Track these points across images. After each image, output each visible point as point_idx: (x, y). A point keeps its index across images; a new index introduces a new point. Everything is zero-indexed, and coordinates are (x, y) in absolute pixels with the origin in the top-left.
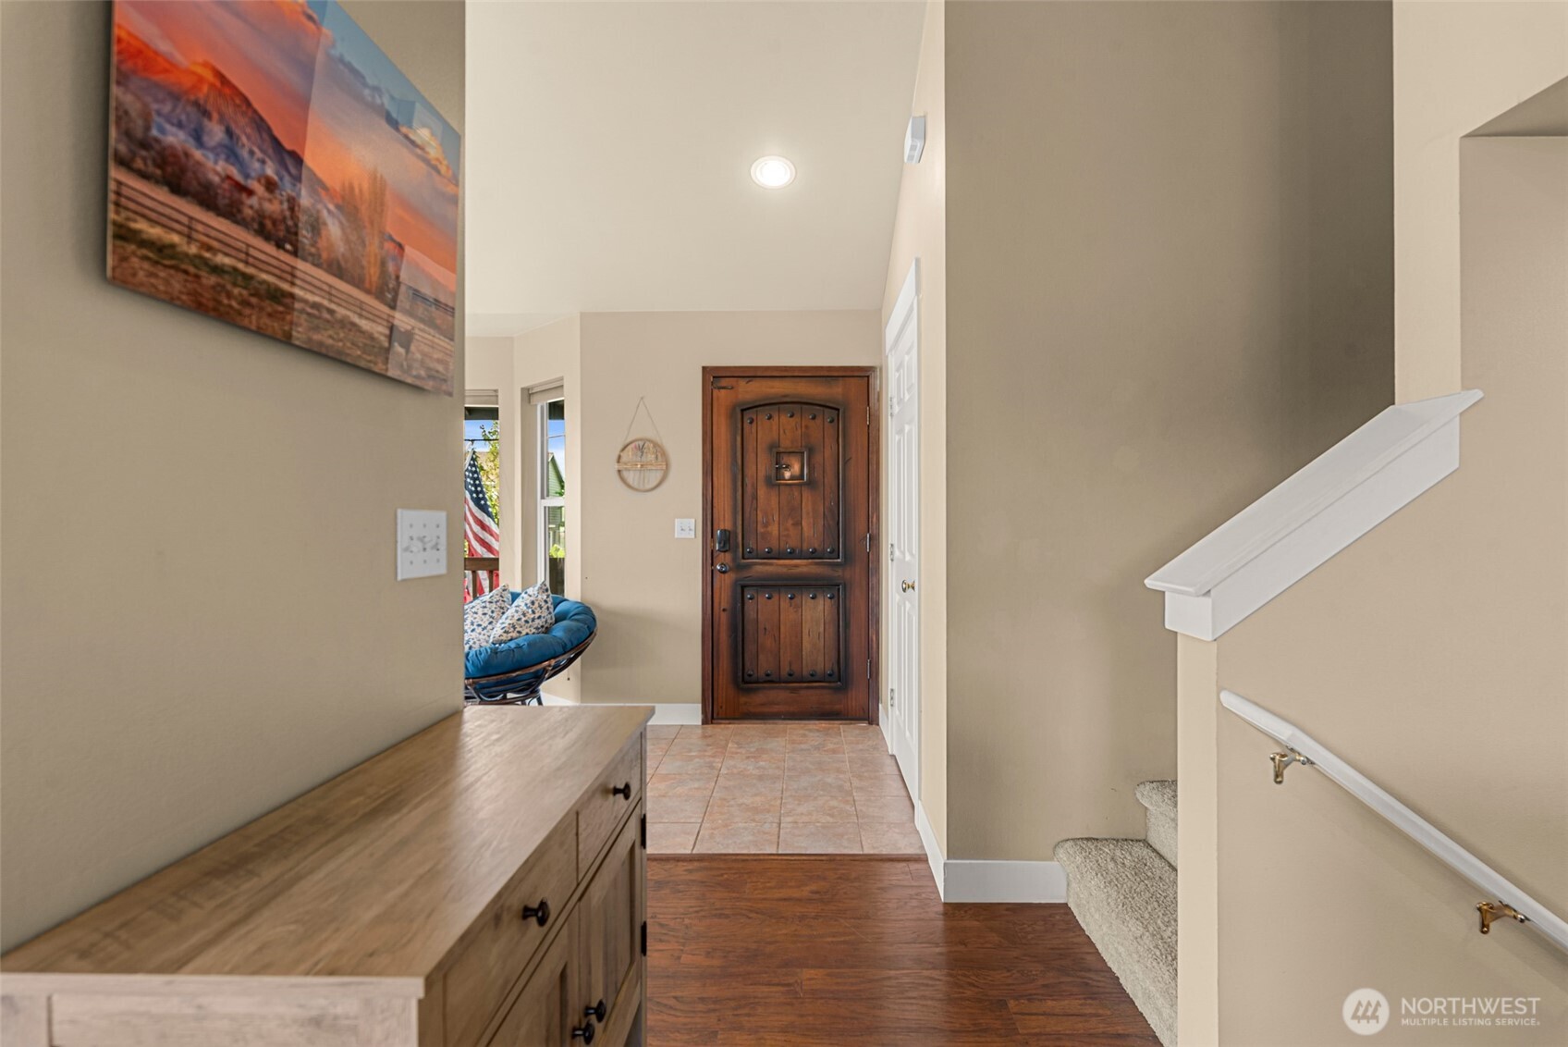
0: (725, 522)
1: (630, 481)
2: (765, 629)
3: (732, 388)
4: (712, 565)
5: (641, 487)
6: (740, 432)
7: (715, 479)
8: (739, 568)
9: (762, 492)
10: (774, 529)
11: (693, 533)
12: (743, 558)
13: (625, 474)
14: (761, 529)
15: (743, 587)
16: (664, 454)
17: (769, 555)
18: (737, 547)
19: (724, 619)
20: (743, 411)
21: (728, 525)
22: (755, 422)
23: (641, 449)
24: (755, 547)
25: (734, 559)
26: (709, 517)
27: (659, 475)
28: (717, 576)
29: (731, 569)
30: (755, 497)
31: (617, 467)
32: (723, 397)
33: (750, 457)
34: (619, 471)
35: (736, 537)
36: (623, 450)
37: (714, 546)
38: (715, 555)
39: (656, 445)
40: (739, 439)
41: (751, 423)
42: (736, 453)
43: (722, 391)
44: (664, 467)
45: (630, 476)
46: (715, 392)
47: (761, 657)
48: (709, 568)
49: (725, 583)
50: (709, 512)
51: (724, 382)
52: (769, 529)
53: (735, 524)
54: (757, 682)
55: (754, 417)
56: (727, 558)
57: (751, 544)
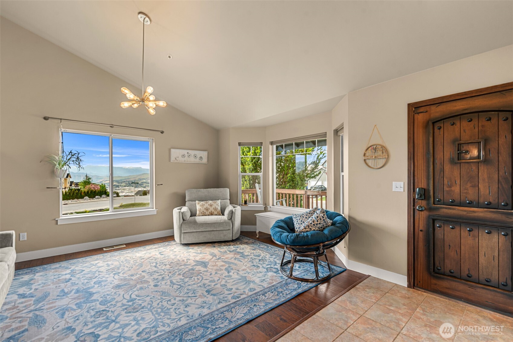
0: (422, 183)
1: (370, 164)
2: (450, 245)
3: (427, 112)
4: (414, 206)
5: (375, 167)
6: (431, 135)
7: (416, 161)
8: (430, 209)
9: (447, 167)
10: (456, 189)
11: (403, 189)
12: (434, 204)
13: (367, 161)
14: (446, 188)
15: (434, 220)
16: (387, 151)
17: (452, 204)
18: (429, 197)
19: (421, 236)
20: (434, 123)
21: (423, 185)
22: (442, 129)
23: (375, 149)
24: (442, 198)
25: (428, 204)
26: (412, 181)
27: (384, 161)
28: (417, 213)
29: (425, 209)
30: (443, 170)
31: (364, 158)
32: (420, 118)
33: (438, 147)
34: (365, 160)
35: (429, 192)
36: (367, 150)
37: (415, 196)
38: (416, 201)
39: (383, 147)
40: (431, 139)
41: (439, 129)
42: (429, 147)
43: (420, 114)
44: (387, 157)
45: (370, 162)
46: (416, 116)
47: (446, 261)
48: (412, 208)
49: (422, 217)
50: (412, 178)
51: (422, 110)
52: (453, 188)
53: (428, 185)
54: (444, 275)
55: (442, 125)
56: (424, 203)
57: (439, 196)
